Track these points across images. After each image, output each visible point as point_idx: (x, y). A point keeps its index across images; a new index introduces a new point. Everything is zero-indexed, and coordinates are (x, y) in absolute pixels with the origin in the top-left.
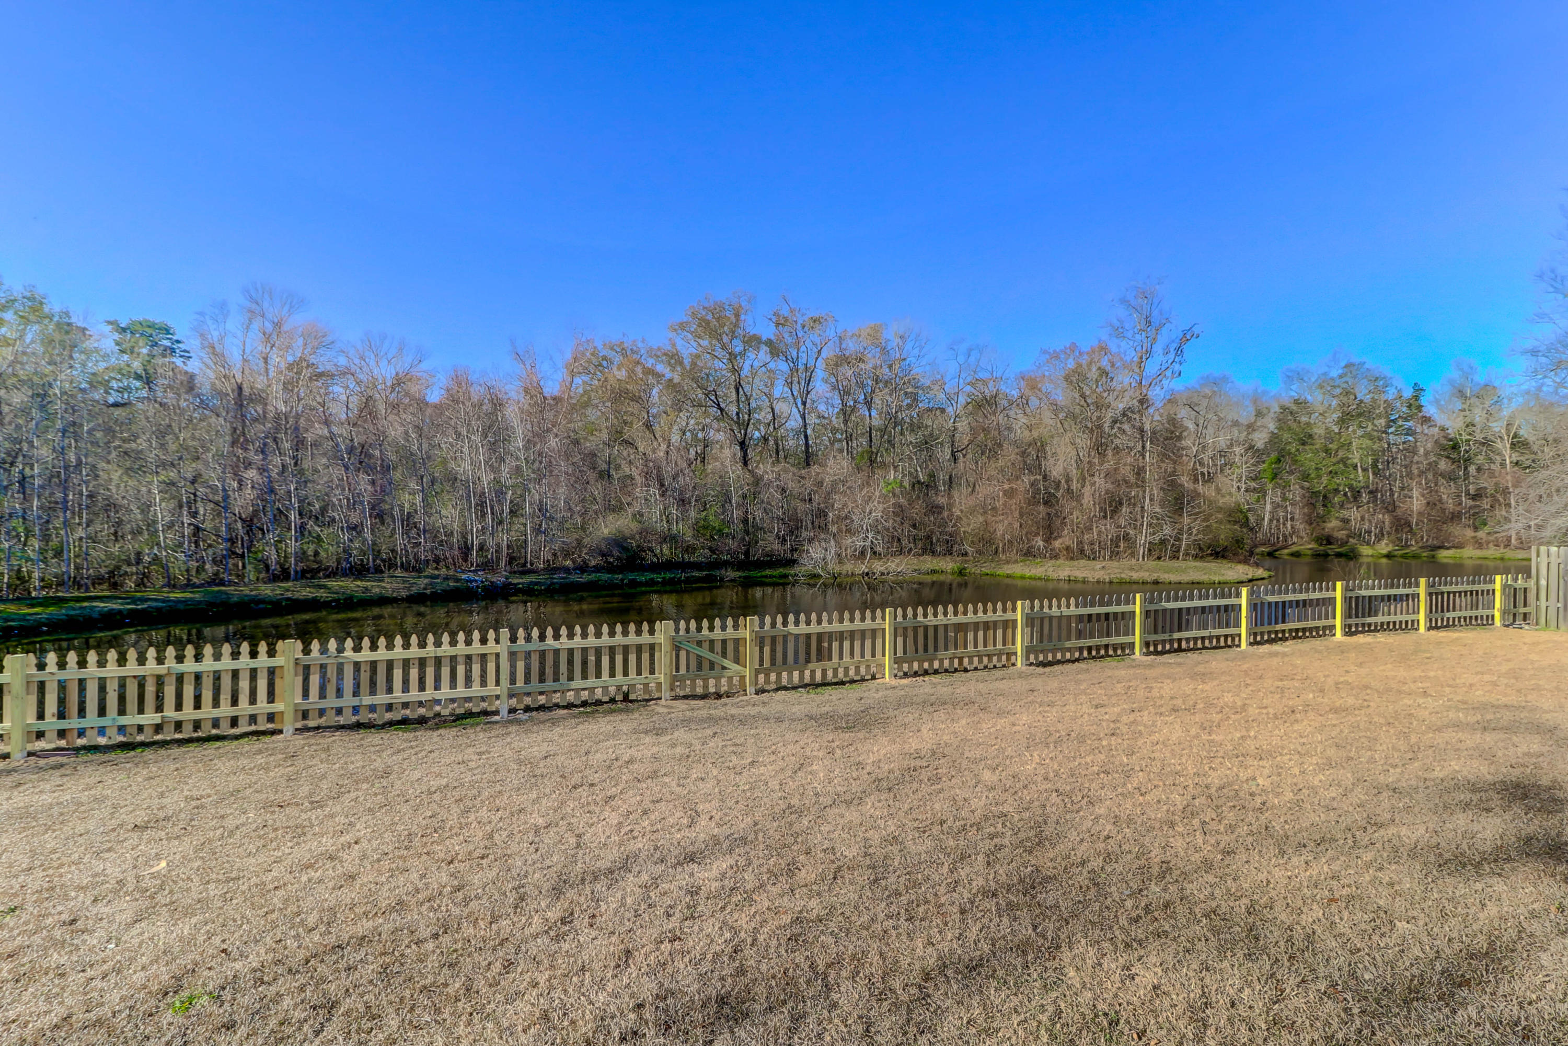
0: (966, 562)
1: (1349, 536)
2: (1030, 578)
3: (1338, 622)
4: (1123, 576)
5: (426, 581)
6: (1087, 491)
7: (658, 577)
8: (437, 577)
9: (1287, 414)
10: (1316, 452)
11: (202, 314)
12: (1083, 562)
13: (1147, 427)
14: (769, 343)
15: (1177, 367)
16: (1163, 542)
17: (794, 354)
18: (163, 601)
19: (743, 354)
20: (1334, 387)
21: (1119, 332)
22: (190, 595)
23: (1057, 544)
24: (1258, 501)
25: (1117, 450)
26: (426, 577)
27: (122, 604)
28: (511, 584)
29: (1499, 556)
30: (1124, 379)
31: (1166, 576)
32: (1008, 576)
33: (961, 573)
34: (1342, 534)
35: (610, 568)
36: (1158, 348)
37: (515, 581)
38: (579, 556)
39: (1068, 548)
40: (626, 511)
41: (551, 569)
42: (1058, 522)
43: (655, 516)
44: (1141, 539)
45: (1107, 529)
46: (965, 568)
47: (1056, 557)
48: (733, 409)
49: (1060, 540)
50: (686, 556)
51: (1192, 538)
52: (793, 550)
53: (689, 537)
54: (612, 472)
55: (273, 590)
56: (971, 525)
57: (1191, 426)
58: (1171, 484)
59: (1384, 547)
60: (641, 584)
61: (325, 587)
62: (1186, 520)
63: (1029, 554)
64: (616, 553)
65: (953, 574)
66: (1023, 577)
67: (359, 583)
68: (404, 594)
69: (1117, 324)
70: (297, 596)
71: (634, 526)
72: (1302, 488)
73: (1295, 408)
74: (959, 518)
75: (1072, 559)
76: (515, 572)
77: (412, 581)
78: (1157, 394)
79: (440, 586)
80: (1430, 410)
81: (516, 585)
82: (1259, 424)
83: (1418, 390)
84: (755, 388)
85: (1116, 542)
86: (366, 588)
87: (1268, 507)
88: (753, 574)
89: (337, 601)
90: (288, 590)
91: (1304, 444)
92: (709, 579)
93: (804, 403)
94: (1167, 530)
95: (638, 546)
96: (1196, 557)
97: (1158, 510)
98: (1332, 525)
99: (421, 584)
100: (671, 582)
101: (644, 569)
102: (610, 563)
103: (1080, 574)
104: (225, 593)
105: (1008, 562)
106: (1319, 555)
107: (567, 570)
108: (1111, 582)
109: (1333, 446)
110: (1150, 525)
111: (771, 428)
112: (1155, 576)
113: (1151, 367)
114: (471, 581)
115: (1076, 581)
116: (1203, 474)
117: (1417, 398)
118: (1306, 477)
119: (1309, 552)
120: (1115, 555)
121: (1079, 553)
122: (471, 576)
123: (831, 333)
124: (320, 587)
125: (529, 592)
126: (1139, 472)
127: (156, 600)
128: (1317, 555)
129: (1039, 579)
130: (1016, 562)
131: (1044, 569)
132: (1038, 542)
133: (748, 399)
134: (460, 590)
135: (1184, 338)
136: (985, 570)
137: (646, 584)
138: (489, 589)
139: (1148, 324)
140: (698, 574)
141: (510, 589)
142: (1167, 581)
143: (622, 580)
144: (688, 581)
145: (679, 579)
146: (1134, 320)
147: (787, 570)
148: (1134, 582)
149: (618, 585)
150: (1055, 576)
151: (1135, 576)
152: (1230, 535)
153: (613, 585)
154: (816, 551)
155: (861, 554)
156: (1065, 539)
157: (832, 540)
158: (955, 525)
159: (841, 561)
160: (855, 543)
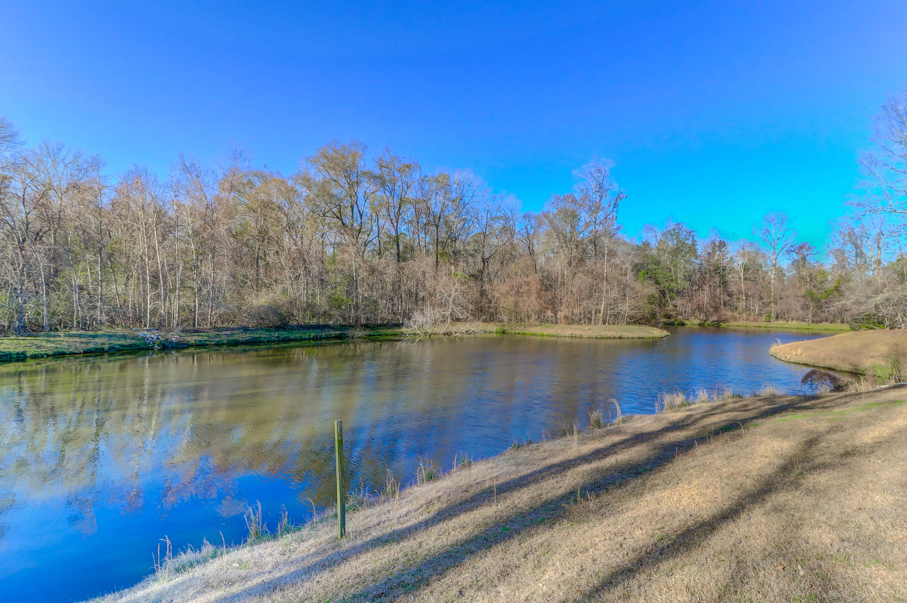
0: (504, 326)
1: (678, 315)
2: (547, 336)
4: (602, 334)
7: (304, 335)
12: (576, 326)
13: (607, 246)
17: (392, 187)
26: (102, 335)
28: (183, 340)
29: (745, 325)
32: (533, 335)
33: (502, 332)
34: (675, 313)
35: (268, 329)
37: (187, 338)
38: (241, 320)
39: (566, 318)
41: (217, 329)
46: (504, 330)
47: (560, 323)
49: (561, 313)
50: (324, 321)
51: (631, 312)
53: (325, 307)
54: (260, 260)
60: (292, 340)
62: (628, 301)
63: (542, 320)
64: (272, 316)
65: (497, 333)
66: (542, 335)
71: (283, 299)
74: (498, 299)
75: (569, 324)
76: (186, 332)
77: (88, 337)
79: (118, 342)
81: (188, 341)
92: (340, 337)
93: (397, 221)
98: (670, 308)
99: (98, 341)
100: (315, 339)
101: (293, 329)
102: (267, 324)
103: (578, 333)
105: (530, 326)
107: (232, 330)
108: (596, 338)
114: (147, 339)
115: (576, 337)
118: (657, 282)
121: (572, 320)
125: (201, 345)
129: (553, 336)
130: (536, 326)
131: (555, 330)
132: (549, 313)
133: (361, 215)
134: (136, 345)
135: (619, 197)
136: (517, 331)
137: (295, 340)
138: (164, 344)
139: (601, 188)
140: (333, 333)
141: (185, 344)
142: (626, 337)
143: (278, 337)
144: (327, 338)
145: (320, 336)
146: (593, 185)
147: (397, 331)
148: (609, 338)
149: (276, 341)
150: (563, 334)
151: (609, 334)
152: (650, 311)
153: (271, 341)
154: (418, 318)
155: (446, 320)
156: (564, 312)
157: (429, 310)
158: (496, 303)
159: (433, 324)
160: (441, 313)
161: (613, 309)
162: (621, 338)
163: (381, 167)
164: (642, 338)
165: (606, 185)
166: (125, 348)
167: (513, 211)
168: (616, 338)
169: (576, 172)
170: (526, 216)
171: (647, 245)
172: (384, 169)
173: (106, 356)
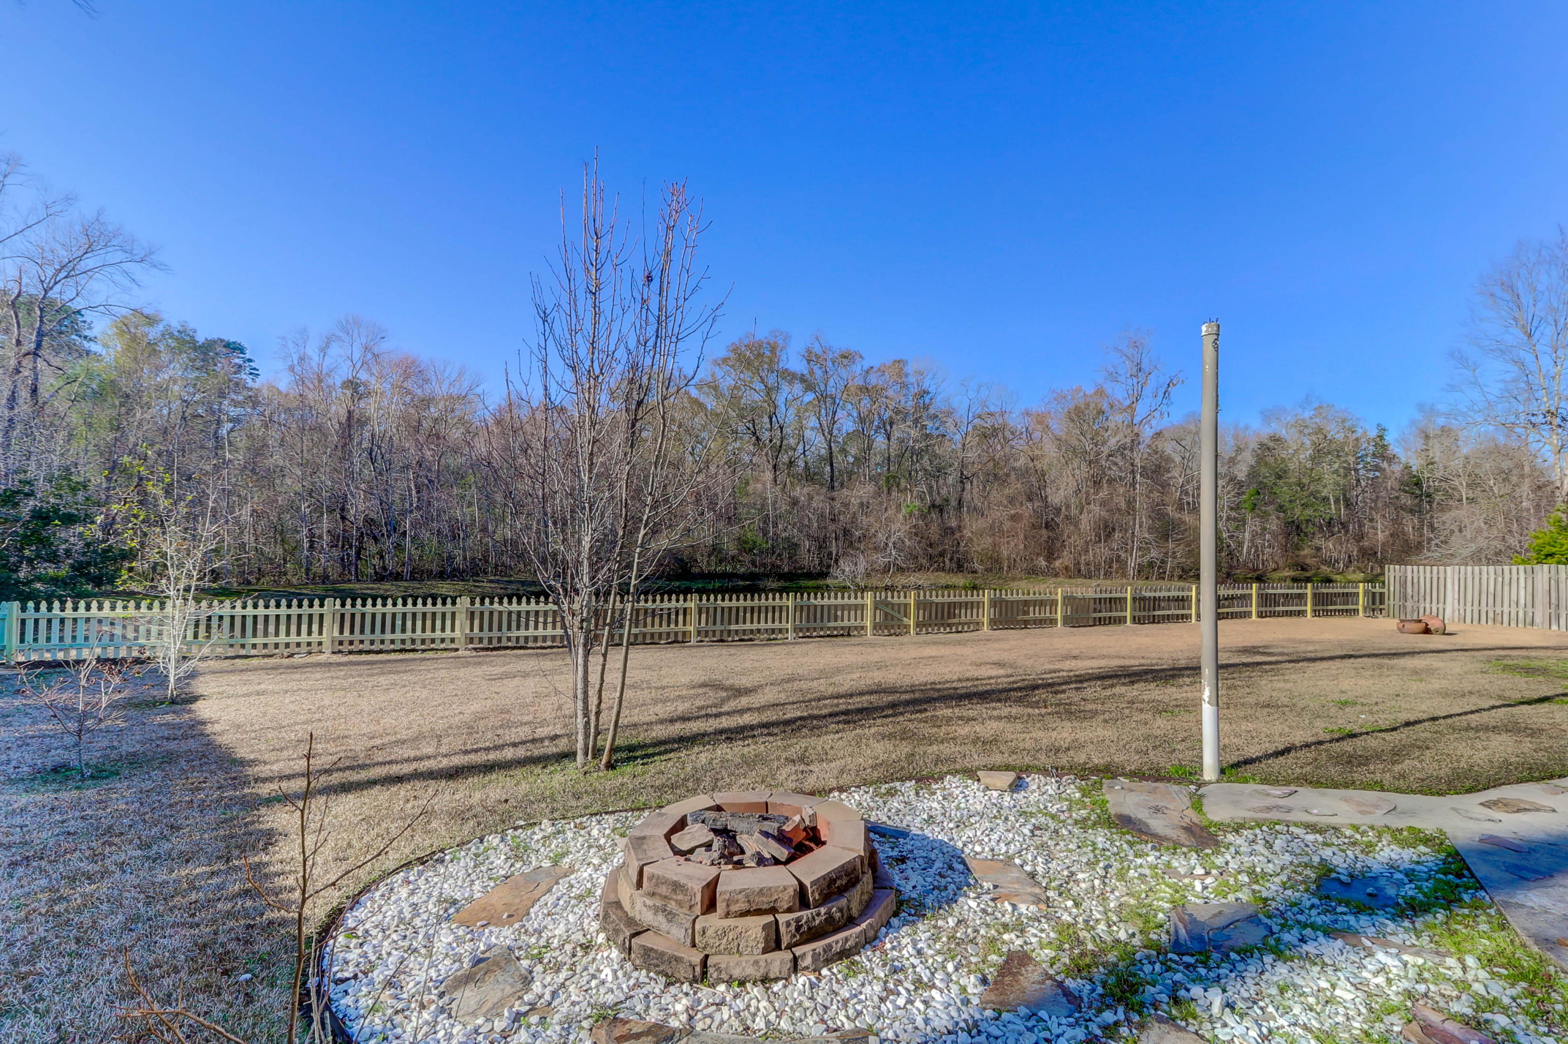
1: (1320, 563)
3: (1254, 609)
6: (1084, 518)
7: (709, 586)
9: (1266, 450)
10: (1289, 485)
11: (283, 338)
12: (1080, 581)
13: (1138, 462)
14: (802, 378)
15: (1164, 408)
16: (1151, 564)
17: (823, 388)
19: (778, 387)
20: (1306, 427)
21: (1113, 377)
23: (1057, 564)
24: (1237, 528)
25: (1111, 481)
30: (1117, 419)
34: (1314, 561)
36: (1148, 391)
39: (1067, 568)
42: (1058, 544)
43: (703, 531)
44: (1131, 563)
45: (1102, 552)
47: (1056, 575)
48: (766, 436)
49: (1060, 561)
50: (729, 567)
51: (1176, 561)
52: (823, 564)
53: (733, 551)
56: (980, 545)
57: (1178, 459)
58: (1158, 514)
59: (1351, 573)
62: (1171, 545)
63: (1032, 572)
64: (672, 563)
69: (1111, 369)
71: (687, 541)
72: (1279, 518)
73: (1271, 444)
74: (970, 539)
75: (1070, 577)
77: (505, 583)
78: (1147, 433)
80: (1395, 449)
82: (1239, 458)
83: (1382, 430)
84: (787, 416)
85: (1110, 563)
87: (1247, 535)
91: (1280, 477)
93: (830, 433)
94: (1154, 553)
95: (690, 557)
96: (1180, 577)
97: (1146, 535)
98: (1305, 553)
99: (514, 586)
101: (695, 578)
105: (1013, 580)
109: (1305, 481)
110: (1140, 549)
113: (1141, 410)
116: (1188, 503)
117: (1381, 437)
118: (1281, 508)
120: (1108, 575)
121: (1076, 572)
123: (857, 368)
126: (1130, 503)
130: (1021, 579)
131: (1046, 586)
132: (1042, 561)
133: (781, 427)
139: (1139, 370)
140: (741, 583)
145: (726, 587)
147: (821, 582)
154: (846, 566)
155: (886, 570)
156: (1064, 560)
157: (861, 557)
158: (966, 545)
159: (868, 575)
160: (881, 560)
163: (810, 361)
171: (1276, 440)
172: (813, 364)
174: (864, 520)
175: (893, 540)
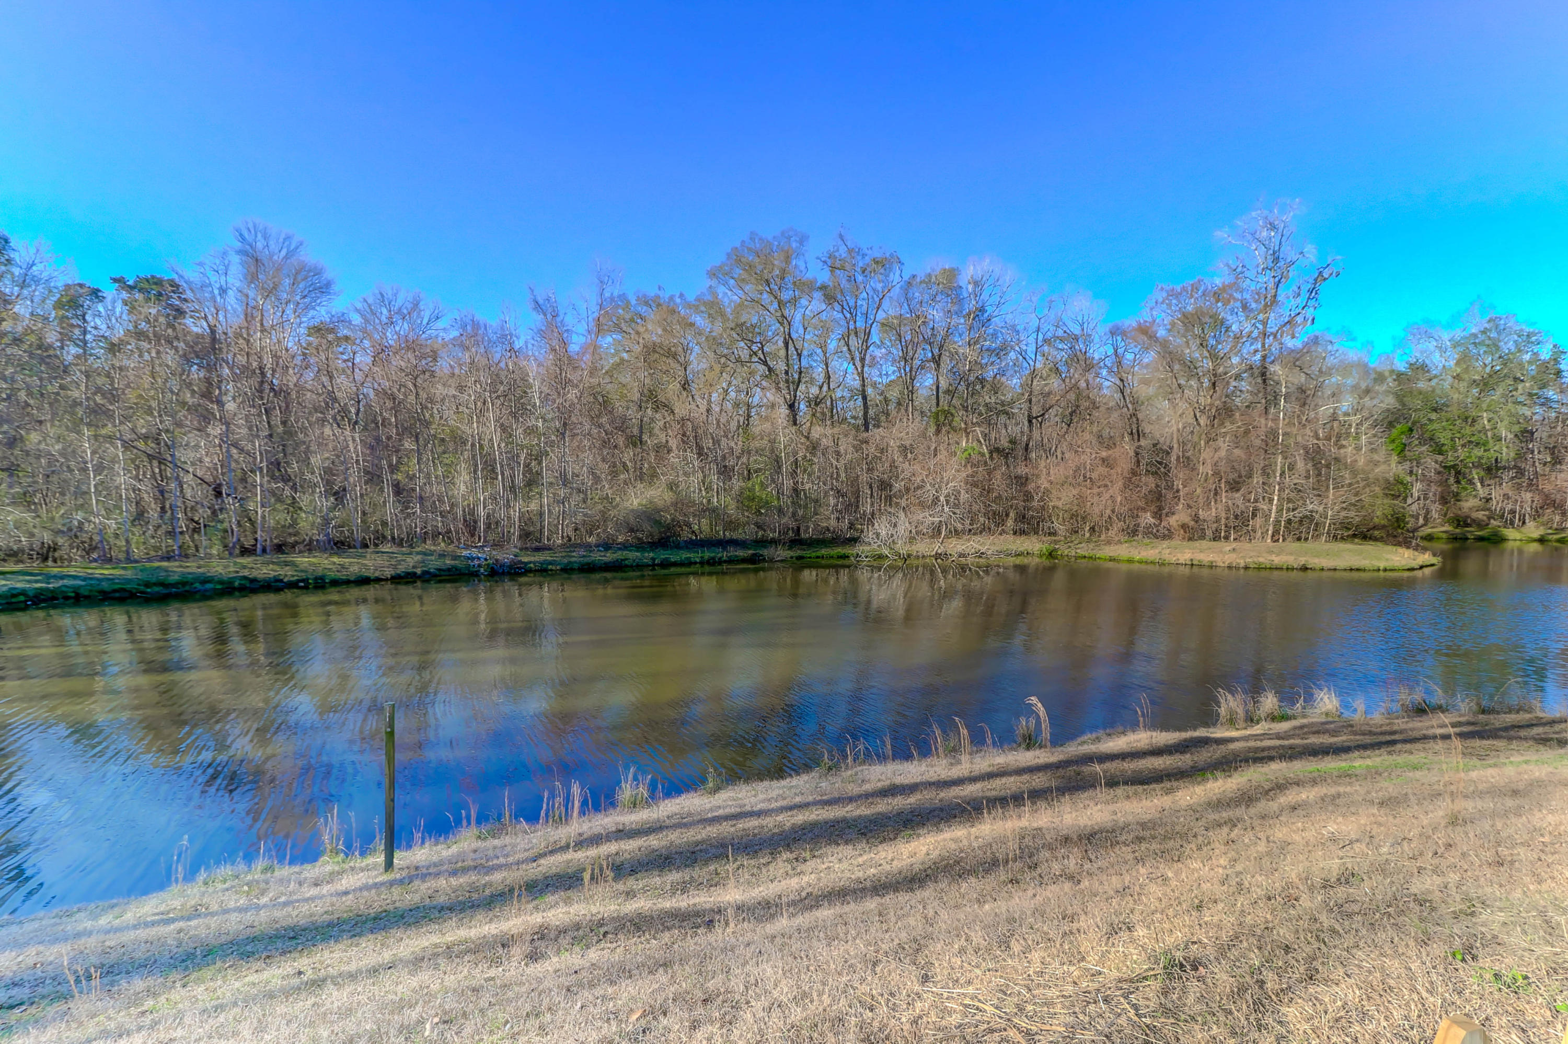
0: (1056, 542)
1: (1489, 518)
2: (1140, 562)
4: (1261, 560)
5: (419, 557)
7: (695, 556)
8: (431, 553)
10: (1449, 420)
12: (1206, 543)
14: (823, 288)
16: (1304, 519)
17: (852, 303)
18: (85, 579)
19: (794, 301)
22: (122, 572)
23: (1173, 521)
26: (418, 553)
27: (29, 582)
28: (521, 562)
31: (1316, 561)
32: (1112, 559)
33: (1051, 555)
34: (1481, 515)
35: (640, 546)
37: (525, 559)
38: (605, 531)
39: (1184, 526)
40: (658, 478)
41: (569, 545)
42: (1170, 496)
43: (692, 485)
46: (1056, 550)
47: (1171, 537)
48: (781, 366)
49: (1175, 517)
50: (727, 534)
51: (1341, 515)
52: (852, 526)
53: (732, 510)
54: (645, 437)
55: (225, 567)
56: (1063, 499)
58: (1312, 450)
59: (1533, 530)
60: (675, 564)
61: (293, 564)
62: (1333, 494)
63: (1135, 533)
64: (647, 527)
65: (1041, 556)
66: (1130, 561)
67: (335, 559)
68: (388, 573)
70: (255, 574)
71: (669, 497)
72: (1436, 462)
73: (1412, 373)
74: (1047, 492)
75: (1190, 539)
76: (526, 549)
77: (400, 557)
79: (434, 564)
81: (526, 563)
83: (1557, 353)
84: (808, 341)
86: (342, 566)
88: (807, 553)
89: (305, 580)
90: (244, 567)
91: (1437, 411)
92: (752, 560)
93: (863, 360)
94: (1311, 505)
95: (673, 520)
96: (1337, 538)
98: (1469, 504)
99: (410, 562)
100: (712, 562)
101: (678, 547)
102: (639, 539)
103: (1204, 558)
104: (166, 570)
105: (1109, 543)
106: (1456, 539)
107: (588, 546)
108: (1246, 568)
111: (825, 388)
112: (1302, 560)
114: (473, 559)
115: (1200, 566)
117: (1556, 361)
118: (1439, 450)
119: (1444, 536)
121: (1198, 533)
122: (474, 552)
123: (895, 277)
124: (286, 564)
125: (543, 571)
126: (1273, 435)
127: (75, 577)
128: (1454, 539)
130: (1120, 542)
131: (1157, 551)
132: (1147, 518)
133: (799, 355)
134: (456, 569)
135: (1320, 278)
136: (1081, 552)
137: (681, 564)
138: (492, 568)
139: (1276, 260)
140: (741, 553)
141: (520, 568)
142: (1318, 566)
143: (653, 559)
144: (730, 561)
145: (720, 559)
146: (1260, 256)
147: (847, 550)
148: (1276, 568)
149: (649, 565)
150: (1173, 560)
151: (1277, 560)
152: (1389, 511)
153: (643, 566)
154: (882, 527)
155: (936, 531)
156: (1180, 517)
157: (902, 515)
158: (1042, 499)
159: (912, 540)
160: (928, 518)
161: (1294, 510)
162: (1304, 569)
163: (833, 268)
164: (1358, 570)
165: (1289, 253)
166: (442, 573)
167: (1085, 325)
168: (1293, 569)
169: (1221, 234)
170: (1115, 331)
171: (1419, 368)
172: (838, 272)
173: (419, 584)
174: (906, 469)
175: (945, 492)
